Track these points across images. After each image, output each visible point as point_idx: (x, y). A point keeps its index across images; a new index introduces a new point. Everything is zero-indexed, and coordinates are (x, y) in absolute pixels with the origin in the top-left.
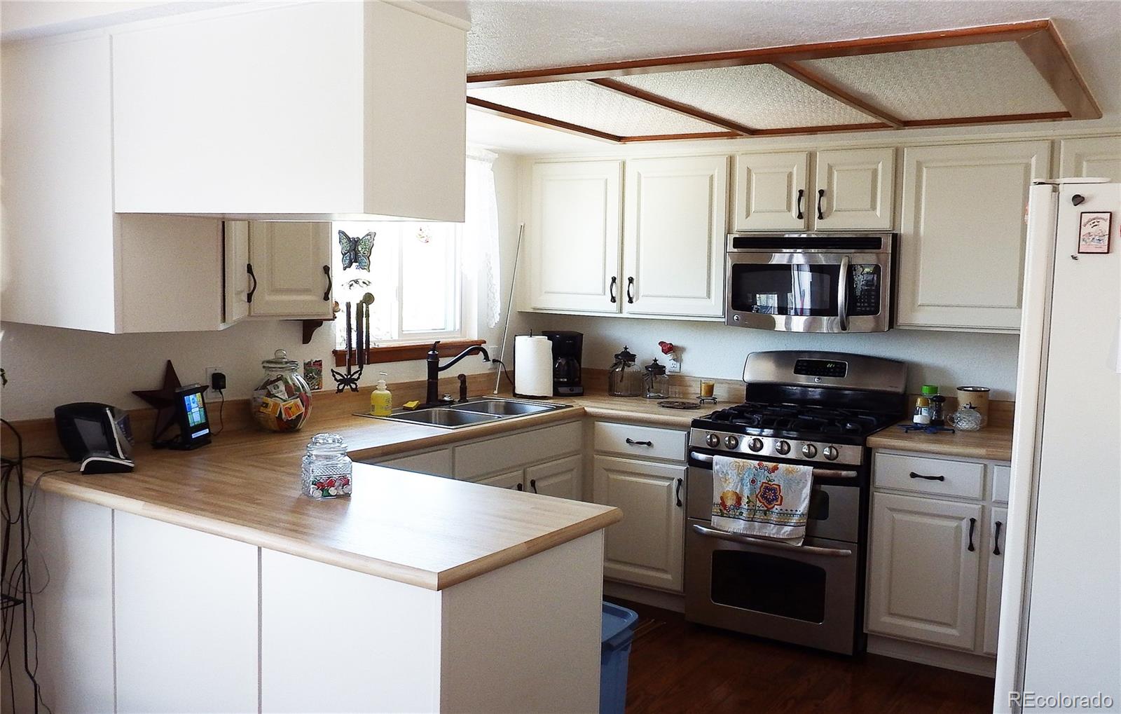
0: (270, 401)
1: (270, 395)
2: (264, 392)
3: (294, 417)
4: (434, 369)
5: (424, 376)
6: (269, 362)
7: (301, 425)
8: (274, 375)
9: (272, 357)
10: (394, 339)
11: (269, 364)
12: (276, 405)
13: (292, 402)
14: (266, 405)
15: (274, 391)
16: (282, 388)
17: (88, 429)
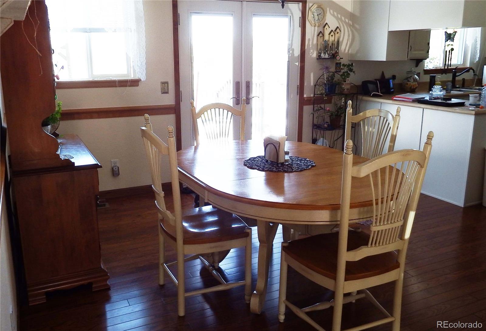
0: (409, 83)
1: (409, 81)
2: (406, 80)
3: (414, 88)
4: (454, 76)
5: (451, 79)
6: (408, 72)
7: (416, 90)
8: (410, 75)
9: (409, 70)
10: (441, 66)
11: (409, 72)
12: (410, 84)
13: (414, 83)
14: (407, 84)
15: (410, 80)
16: (412, 79)
17: (371, 86)
